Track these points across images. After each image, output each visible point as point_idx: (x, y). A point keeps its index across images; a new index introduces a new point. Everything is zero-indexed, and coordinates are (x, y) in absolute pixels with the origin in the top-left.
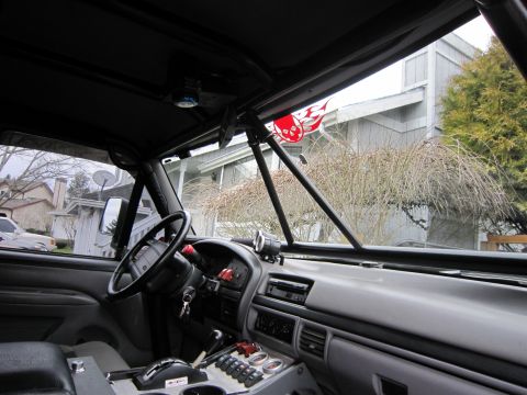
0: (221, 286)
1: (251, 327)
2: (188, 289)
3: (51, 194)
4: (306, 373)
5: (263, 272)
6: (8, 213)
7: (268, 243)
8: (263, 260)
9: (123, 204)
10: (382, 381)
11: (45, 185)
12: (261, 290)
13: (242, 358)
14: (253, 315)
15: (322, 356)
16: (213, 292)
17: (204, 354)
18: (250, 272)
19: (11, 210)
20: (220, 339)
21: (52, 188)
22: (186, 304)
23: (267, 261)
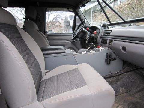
0: (94, 35)
1: (100, 43)
2: (88, 37)
3: (60, 24)
4: (110, 49)
5: (103, 31)
6: (52, 30)
7: (104, 24)
8: (103, 28)
9: (73, 21)
10: (122, 47)
11: (59, 22)
12: (102, 35)
13: (98, 49)
14: (101, 40)
15: (112, 45)
16: (93, 37)
17: (89, 47)
18: (100, 31)
19: (53, 29)
20: (93, 44)
21: (60, 22)
22: (87, 40)
23: (104, 28)
